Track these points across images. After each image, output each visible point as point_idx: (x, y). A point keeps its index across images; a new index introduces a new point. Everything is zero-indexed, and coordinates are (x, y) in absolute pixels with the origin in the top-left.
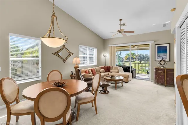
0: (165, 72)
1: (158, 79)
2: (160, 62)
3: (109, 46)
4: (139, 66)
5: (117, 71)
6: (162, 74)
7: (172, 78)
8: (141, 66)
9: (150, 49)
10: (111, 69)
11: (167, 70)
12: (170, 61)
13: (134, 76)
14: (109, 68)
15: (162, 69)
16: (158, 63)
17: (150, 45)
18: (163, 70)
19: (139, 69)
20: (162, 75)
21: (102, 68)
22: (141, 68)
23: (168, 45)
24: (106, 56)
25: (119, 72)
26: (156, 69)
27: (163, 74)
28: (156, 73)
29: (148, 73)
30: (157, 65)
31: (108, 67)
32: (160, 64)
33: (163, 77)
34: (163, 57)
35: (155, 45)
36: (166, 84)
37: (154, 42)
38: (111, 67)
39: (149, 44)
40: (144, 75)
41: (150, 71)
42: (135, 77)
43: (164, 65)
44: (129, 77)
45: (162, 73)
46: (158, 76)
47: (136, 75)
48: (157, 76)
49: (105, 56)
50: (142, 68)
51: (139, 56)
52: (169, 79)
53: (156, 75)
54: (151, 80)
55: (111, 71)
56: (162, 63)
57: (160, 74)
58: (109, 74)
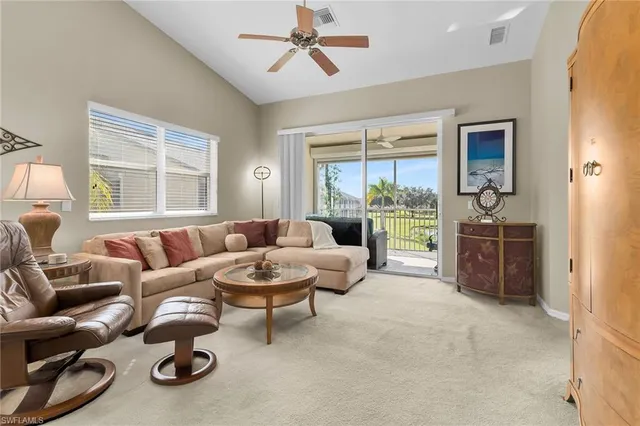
0: (501, 238)
1: (470, 271)
2: (477, 196)
3: (280, 133)
4: (407, 226)
5: (303, 240)
6: (487, 247)
7: (528, 263)
8: (412, 225)
9: (440, 153)
10: (282, 230)
11: (509, 229)
12: (513, 193)
13: (379, 262)
14: (270, 229)
15: (486, 226)
16: (470, 203)
17: (440, 135)
18: (492, 229)
19: (407, 234)
20: (486, 253)
21: (238, 228)
22: (413, 232)
23: (508, 128)
24: (265, 176)
25: (312, 246)
26: (463, 227)
27: (491, 249)
28: (463, 244)
29: (432, 246)
30: (468, 210)
31: (265, 226)
32: (481, 206)
33: (490, 262)
34: (490, 176)
35: (459, 126)
36: (502, 294)
37: (456, 114)
38: (283, 224)
39: (435, 135)
40: (419, 256)
41: (438, 239)
42: (385, 264)
43: (494, 207)
44: (353, 265)
45: (488, 243)
46: (473, 258)
47: (388, 257)
48: (468, 260)
49: (259, 176)
50: (416, 233)
51: (409, 195)
52: (516, 270)
53: (461, 252)
54: (444, 275)
55: (280, 240)
56: (488, 199)
57: (480, 248)
58: (264, 255)
